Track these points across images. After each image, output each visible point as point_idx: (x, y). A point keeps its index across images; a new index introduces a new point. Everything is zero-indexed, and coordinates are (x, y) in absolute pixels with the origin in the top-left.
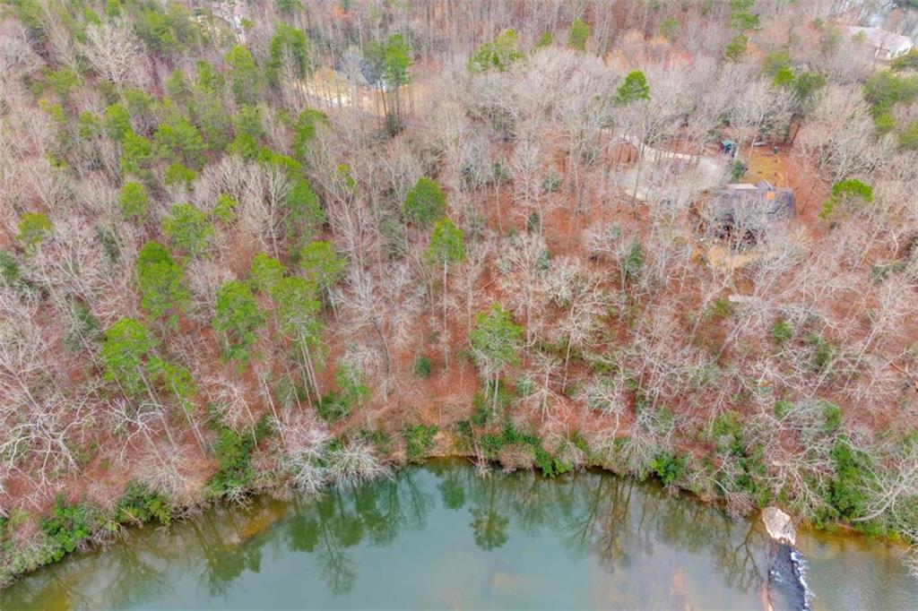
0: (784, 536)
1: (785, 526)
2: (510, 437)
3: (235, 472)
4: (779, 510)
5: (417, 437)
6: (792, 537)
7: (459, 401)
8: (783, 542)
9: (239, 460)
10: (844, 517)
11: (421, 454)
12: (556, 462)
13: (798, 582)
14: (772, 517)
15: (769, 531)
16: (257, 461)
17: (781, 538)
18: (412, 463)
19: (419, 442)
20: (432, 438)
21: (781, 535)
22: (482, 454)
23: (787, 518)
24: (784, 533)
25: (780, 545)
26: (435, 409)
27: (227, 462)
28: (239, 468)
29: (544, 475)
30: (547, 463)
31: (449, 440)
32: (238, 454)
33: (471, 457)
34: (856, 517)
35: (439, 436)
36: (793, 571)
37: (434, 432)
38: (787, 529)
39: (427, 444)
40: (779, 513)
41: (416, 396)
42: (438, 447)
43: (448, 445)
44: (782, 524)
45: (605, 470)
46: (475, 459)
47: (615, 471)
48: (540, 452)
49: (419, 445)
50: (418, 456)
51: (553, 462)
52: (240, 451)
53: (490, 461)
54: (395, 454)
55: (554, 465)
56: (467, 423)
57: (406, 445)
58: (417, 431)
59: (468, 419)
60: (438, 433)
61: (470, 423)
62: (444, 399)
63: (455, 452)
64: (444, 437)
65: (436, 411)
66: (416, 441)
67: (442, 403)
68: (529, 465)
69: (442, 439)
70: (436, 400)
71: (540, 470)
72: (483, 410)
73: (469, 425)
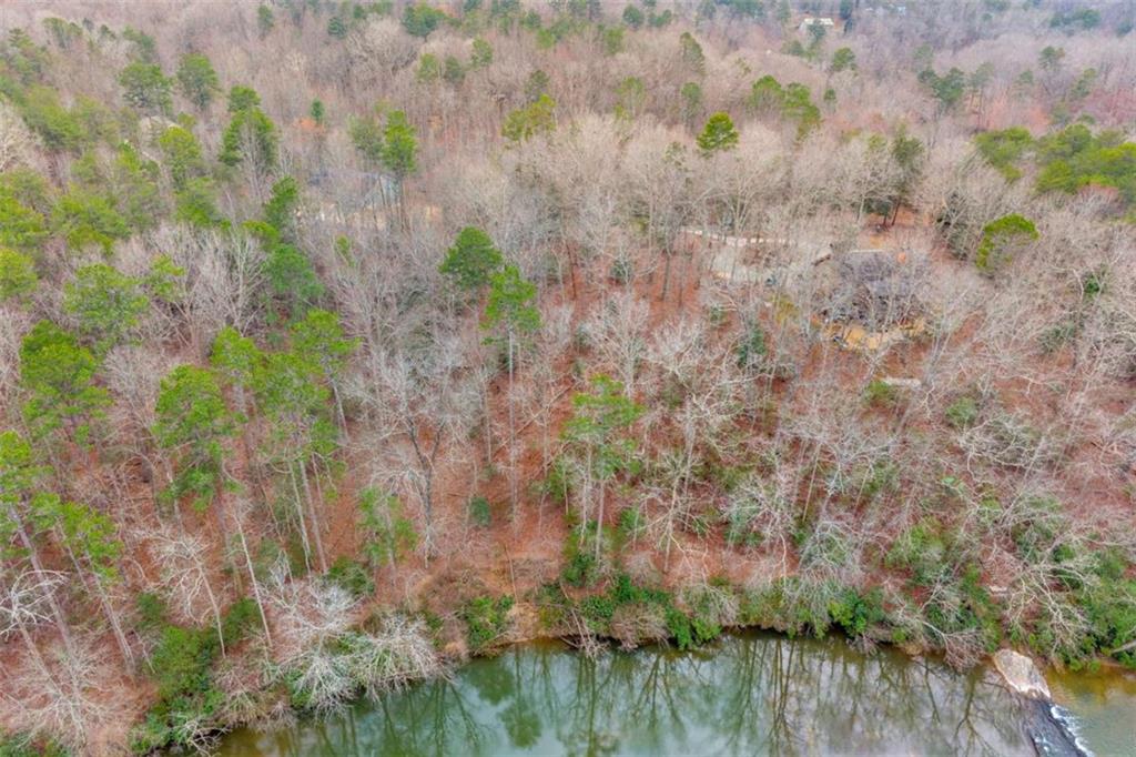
0: (1033, 687)
1: (1030, 673)
2: (625, 593)
3: (188, 699)
4: (1015, 653)
5: (481, 613)
6: (1044, 687)
7: (541, 551)
8: (1034, 695)
9: (194, 677)
10: (1102, 648)
11: (491, 640)
12: (696, 624)
13: (1075, 748)
14: (1009, 663)
15: (1011, 683)
16: (228, 673)
17: (1030, 691)
18: (479, 656)
19: (488, 620)
20: (505, 615)
21: (1029, 687)
22: (587, 628)
23: (1029, 661)
24: (1032, 683)
25: (1032, 700)
26: (504, 572)
27: (172, 681)
28: (194, 691)
29: (682, 648)
30: (682, 628)
31: (531, 614)
32: (194, 666)
33: (569, 637)
34: (1122, 644)
35: (514, 611)
36: (1063, 734)
37: (507, 606)
38: (1033, 676)
39: (499, 624)
40: (1016, 657)
41: (477, 555)
42: (516, 627)
43: (530, 623)
44: (1025, 671)
45: (764, 630)
46: (576, 638)
47: (780, 629)
48: (671, 613)
49: (487, 625)
50: (486, 643)
51: (691, 625)
52: (195, 661)
53: (598, 637)
54: (450, 646)
55: (693, 630)
56: (557, 587)
57: (466, 628)
58: (481, 604)
59: (557, 579)
60: (513, 607)
61: (561, 584)
62: (516, 556)
63: (542, 632)
64: (522, 612)
65: (506, 575)
66: (481, 619)
67: (513, 561)
68: (659, 633)
69: (521, 615)
70: (504, 558)
71: (674, 642)
72: (580, 561)
73: (559, 588)
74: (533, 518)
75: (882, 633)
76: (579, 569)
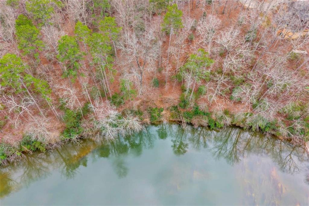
2: (197, 112)
3: (74, 129)
7: (173, 97)
9: (75, 123)
11: (157, 120)
16: (84, 124)
18: (153, 124)
19: (156, 115)
20: (161, 113)
22: (184, 120)
27: (70, 124)
28: (76, 127)
29: (211, 129)
30: (212, 123)
31: (168, 114)
32: (75, 121)
33: (179, 121)
35: (164, 112)
39: (159, 116)
41: (154, 96)
42: (164, 117)
43: (168, 116)
45: (237, 126)
46: (181, 122)
47: (242, 126)
48: (210, 119)
49: (156, 116)
50: (155, 121)
51: (215, 123)
52: (75, 119)
53: (187, 123)
54: (145, 120)
55: (216, 124)
56: (177, 107)
57: (150, 116)
58: (155, 110)
59: (177, 105)
60: (163, 111)
61: (178, 107)
62: (165, 97)
63: (171, 119)
64: (166, 113)
65: (162, 102)
66: (154, 114)
67: (164, 98)
68: (205, 125)
69: (166, 114)
70: (162, 97)
71: (209, 127)
72: (184, 101)
73: (177, 108)
74: (172, 87)
75: (273, 132)
76: (184, 103)
